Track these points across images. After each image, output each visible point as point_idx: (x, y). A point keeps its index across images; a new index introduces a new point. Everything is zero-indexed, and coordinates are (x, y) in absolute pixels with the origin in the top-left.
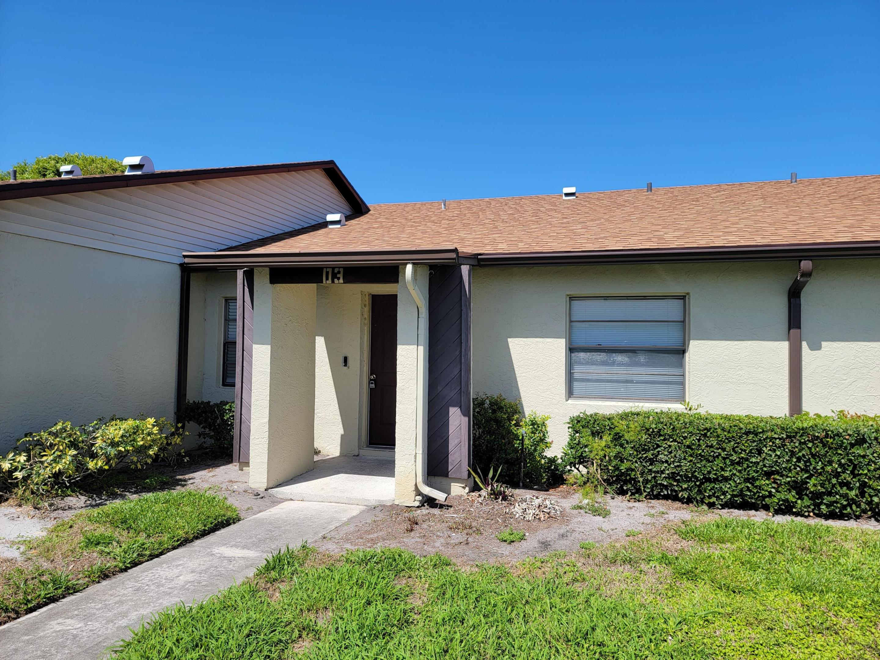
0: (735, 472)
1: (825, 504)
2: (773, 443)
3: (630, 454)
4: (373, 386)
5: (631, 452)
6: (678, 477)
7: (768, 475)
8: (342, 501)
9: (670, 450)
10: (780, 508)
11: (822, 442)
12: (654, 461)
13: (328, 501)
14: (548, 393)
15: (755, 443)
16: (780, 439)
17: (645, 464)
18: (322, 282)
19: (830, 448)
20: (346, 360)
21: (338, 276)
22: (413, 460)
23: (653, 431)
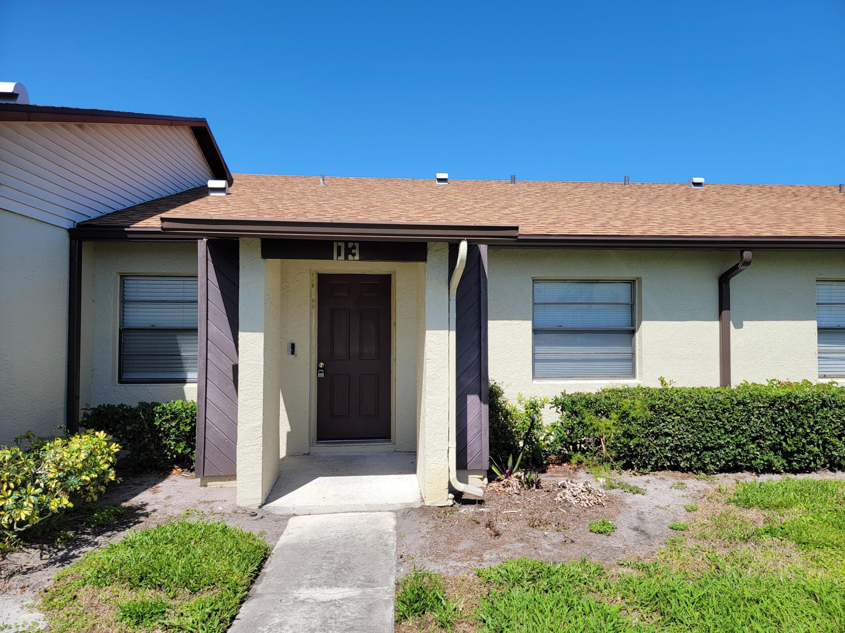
0: (729, 440)
1: (796, 461)
2: (759, 411)
3: (638, 430)
4: (322, 375)
5: (639, 429)
6: (680, 449)
7: (753, 440)
8: (361, 510)
9: (673, 424)
10: (764, 468)
11: (796, 407)
12: (658, 435)
13: (343, 511)
14: (515, 374)
15: (746, 413)
16: (764, 407)
17: (650, 439)
18: (332, 259)
19: (802, 413)
20: (293, 346)
21: (353, 251)
22: (446, 455)
23: (659, 408)
